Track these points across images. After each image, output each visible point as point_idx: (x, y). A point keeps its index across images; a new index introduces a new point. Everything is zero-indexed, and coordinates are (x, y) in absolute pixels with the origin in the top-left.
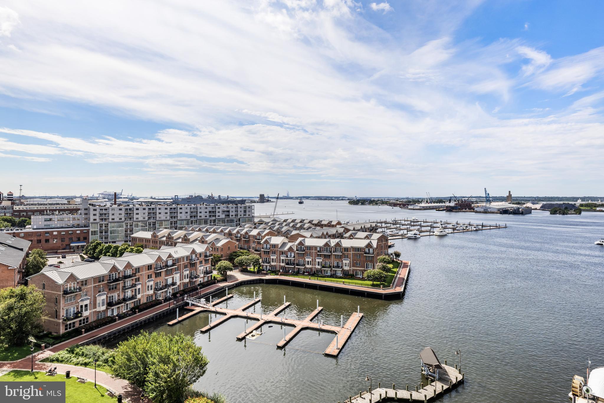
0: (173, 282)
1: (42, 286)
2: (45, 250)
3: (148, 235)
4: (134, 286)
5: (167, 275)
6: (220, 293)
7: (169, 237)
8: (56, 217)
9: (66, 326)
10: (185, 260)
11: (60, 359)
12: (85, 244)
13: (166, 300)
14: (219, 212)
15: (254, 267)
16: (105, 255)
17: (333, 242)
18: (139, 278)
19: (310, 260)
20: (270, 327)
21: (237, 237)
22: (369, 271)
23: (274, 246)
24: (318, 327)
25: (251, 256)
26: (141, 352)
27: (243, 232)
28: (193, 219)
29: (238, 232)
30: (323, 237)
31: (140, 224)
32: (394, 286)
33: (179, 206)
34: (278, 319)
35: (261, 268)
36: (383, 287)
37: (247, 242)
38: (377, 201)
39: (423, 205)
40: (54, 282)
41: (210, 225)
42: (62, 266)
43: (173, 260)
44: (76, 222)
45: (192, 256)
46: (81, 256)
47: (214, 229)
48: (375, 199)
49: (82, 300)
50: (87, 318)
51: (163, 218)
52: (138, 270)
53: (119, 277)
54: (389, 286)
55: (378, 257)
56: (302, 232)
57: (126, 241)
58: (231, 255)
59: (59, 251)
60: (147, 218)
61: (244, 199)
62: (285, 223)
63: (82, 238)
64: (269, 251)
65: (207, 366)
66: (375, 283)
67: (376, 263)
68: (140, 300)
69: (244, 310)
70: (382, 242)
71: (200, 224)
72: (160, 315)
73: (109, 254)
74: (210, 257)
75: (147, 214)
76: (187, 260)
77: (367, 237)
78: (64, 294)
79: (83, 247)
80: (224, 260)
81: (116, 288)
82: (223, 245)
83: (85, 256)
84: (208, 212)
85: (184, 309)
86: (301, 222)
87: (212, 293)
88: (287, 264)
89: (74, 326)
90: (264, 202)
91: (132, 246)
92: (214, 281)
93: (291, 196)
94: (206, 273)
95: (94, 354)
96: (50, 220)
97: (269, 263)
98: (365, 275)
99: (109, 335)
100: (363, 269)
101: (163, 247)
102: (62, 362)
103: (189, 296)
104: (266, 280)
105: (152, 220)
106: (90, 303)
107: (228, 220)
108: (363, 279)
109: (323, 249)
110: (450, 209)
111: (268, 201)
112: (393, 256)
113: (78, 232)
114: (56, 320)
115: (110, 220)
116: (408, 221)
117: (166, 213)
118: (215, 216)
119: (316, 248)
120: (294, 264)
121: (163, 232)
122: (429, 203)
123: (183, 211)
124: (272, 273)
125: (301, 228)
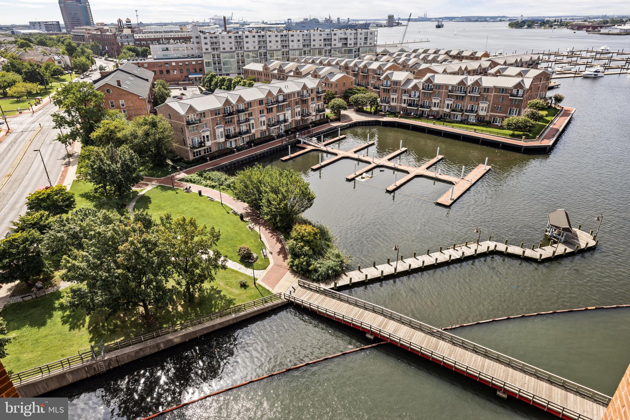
0: (285, 119)
1: (168, 117)
2: (167, 82)
3: (258, 67)
4: (247, 120)
5: (278, 111)
7: (281, 70)
8: (171, 46)
9: (194, 153)
10: (296, 96)
11: (193, 180)
12: (201, 76)
13: (279, 136)
14: (335, 40)
15: (371, 107)
16: (221, 88)
17: (471, 80)
18: (251, 113)
19: (437, 101)
20: (381, 171)
21: (354, 71)
22: (511, 117)
23: (396, 83)
24: (434, 176)
25: (368, 94)
26: (255, 182)
27: (361, 66)
28: (306, 49)
29: (355, 65)
30: (460, 73)
31: (251, 54)
32: (542, 138)
33: (291, 33)
34: (391, 164)
35: (379, 108)
36: (525, 139)
37: (366, 77)
38: (552, 22)
39: (627, 27)
40: (177, 113)
41: (325, 56)
42: (184, 97)
43: (284, 96)
44: (190, 52)
45: (303, 92)
46: (200, 88)
47: (329, 61)
48: (551, 19)
49: (203, 131)
50: (210, 148)
51: (274, 47)
52: (250, 104)
53: (233, 111)
54: (535, 138)
55: (529, 101)
56: (434, 67)
57: (239, 74)
58: (346, 92)
59: (180, 83)
60: (257, 48)
61: (368, 22)
62: (414, 54)
63: (198, 70)
64: (389, 89)
65: (315, 200)
66: (516, 133)
67: (524, 109)
68: (254, 135)
69: (355, 152)
70: (540, 81)
71: (314, 55)
72: (274, 150)
73: (223, 87)
74: (322, 93)
75: (257, 42)
76: (298, 96)
77: (520, 74)
78: (187, 124)
79: (200, 78)
80: (338, 97)
81: (231, 121)
82: (337, 81)
83: (203, 89)
84: (323, 40)
85: (296, 146)
86: (435, 53)
87: (324, 132)
88: (410, 105)
89: (200, 154)
90: (393, 26)
91: (244, 79)
92: (326, 120)
94: (319, 111)
95: (219, 179)
96: (167, 49)
97: (388, 102)
98: (505, 122)
99: (231, 164)
100: (505, 115)
101: (273, 81)
102: (194, 182)
103: (301, 134)
104: (383, 122)
105: (262, 51)
106: (211, 134)
107: (345, 50)
108: (501, 128)
109: (456, 89)
111: (398, 24)
112: (552, 101)
113: (194, 63)
114: (184, 147)
115: (222, 50)
117: (277, 41)
118: (331, 45)
119: (447, 86)
120: (417, 105)
121: (274, 64)
123: (295, 38)
124: (391, 114)
125: (434, 60)
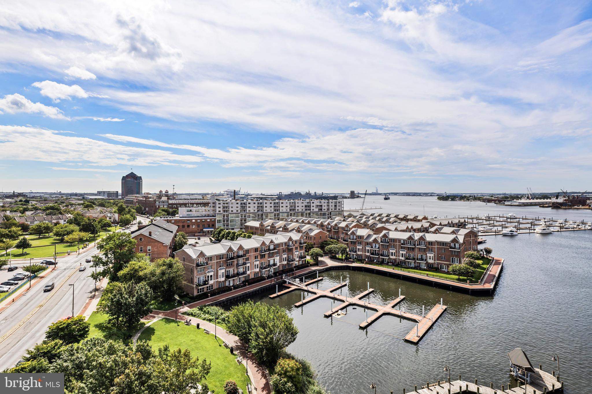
0: (274, 263)
1: (183, 259)
2: (187, 233)
3: (256, 224)
4: (244, 264)
5: (269, 257)
6: (312, 275)
7: (273, 226)
8: (194, 208)
9: (198, 290)
10: (284, 246)
11: (194, 313)
12: (213, 229)
13: (269, 277)
14: (313, 206)
15: (342, 255)
16: (226, 239)
17: (417, 236)
18: (248, 258)
19: (394, 251)
20: (354, 309)
21: (328, 228)
22: (454, 265)
23: (361, 237)
24: (399, 314)
25: (339, 245)
26: (247, 316)
27: (333, 224)
28: (292, 212)
29: (329, 224)
30: (408, 231)
31: (251, 215)
32: (483, 282)
33: (281, 201)
34: (361, 302)
35: (348, 256)
36: (470, 282)
37: (337, 233)
38: (468, 197)
39: (523, 201)
40: (190, 257)
41: (306, 217)
42: (197, 245)
43: (274, 245)
44: (208, 213)
45: (289, 243)
46: (210, 239)
47: (309, 221)
48: (467, 195)
49: (208, 272)
50: (212, 286)
51: (269, 211)
52: (248, 251)
53: (234, 256)
54: (477, 282)
55: (466, 253)
56: (387, 226)
57: (241, 229)
58: (322, 243)
59: (196, 234)
60: (256, 211)
61: (336, 195)
62: (371, 217)
63: (211, 225)
64: (355, 242)
65: (297, 335)
66: (461, 277)
67: (463, 258)
68: (249, 275)
69: (331, 292)
70: (471, 238)
71: (297, 216)
72: (264, 289)
73: (228, 238)
74: (304, 244)
75: (256, 207)
76: (285, 246)
77: (453, 232)
78: (197, 266)
79: (211, 231)
80: (316, 247)
81: (231, 264)
82: (315, 235)
83: (213, 239)
84: (304, 206)
85: (282, 286)
86: (387, 216)
87: (305, 274)
88: (372, 254)
89: (203, 291)
90: (354, 198)
91: (245, 232)
92: (307, 265)
93: (379, 192)
94: (301, 257)
95: (216, 313)
96: (191, 211)
97: (356, 252)
98: (451, 268)
99: (227, 300)
100: (449, 263)
101: (267, 234)
102: (194, 316)
103: (287, 275)
104: (353, 267)
105: (260, 213)
106: (214, 275)
107: (321, 214)
108: (448, 273)
109: (407, 242)
110: (556, 206)
111: (358, 197)
112: (483, 253)
113: (209, 220)
114: (191, 285)
115: (230, 212)
116: (503, 217)
117: (271, 207)
118: (310, 210)
119: (399, 240)
120: (378, 254)
121: (268, 222)
122: (530, 199)
123: (284, 205)
124: (358, 261)
125: (387, 221)
